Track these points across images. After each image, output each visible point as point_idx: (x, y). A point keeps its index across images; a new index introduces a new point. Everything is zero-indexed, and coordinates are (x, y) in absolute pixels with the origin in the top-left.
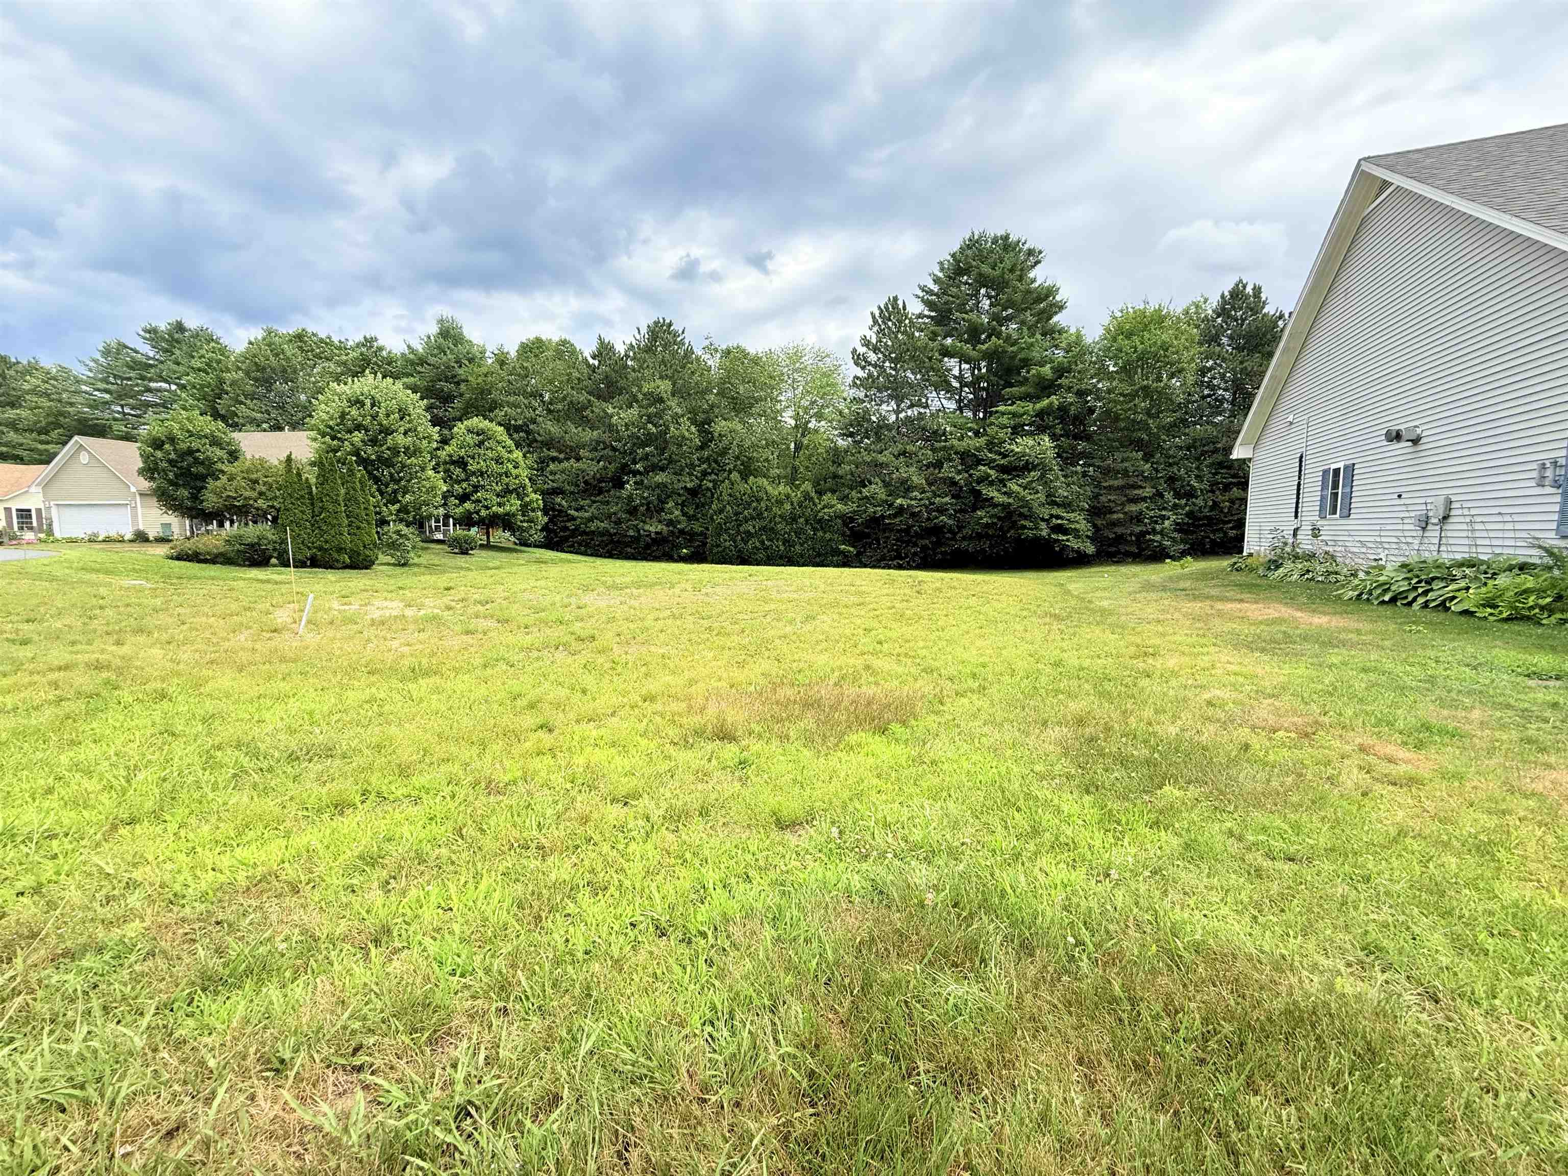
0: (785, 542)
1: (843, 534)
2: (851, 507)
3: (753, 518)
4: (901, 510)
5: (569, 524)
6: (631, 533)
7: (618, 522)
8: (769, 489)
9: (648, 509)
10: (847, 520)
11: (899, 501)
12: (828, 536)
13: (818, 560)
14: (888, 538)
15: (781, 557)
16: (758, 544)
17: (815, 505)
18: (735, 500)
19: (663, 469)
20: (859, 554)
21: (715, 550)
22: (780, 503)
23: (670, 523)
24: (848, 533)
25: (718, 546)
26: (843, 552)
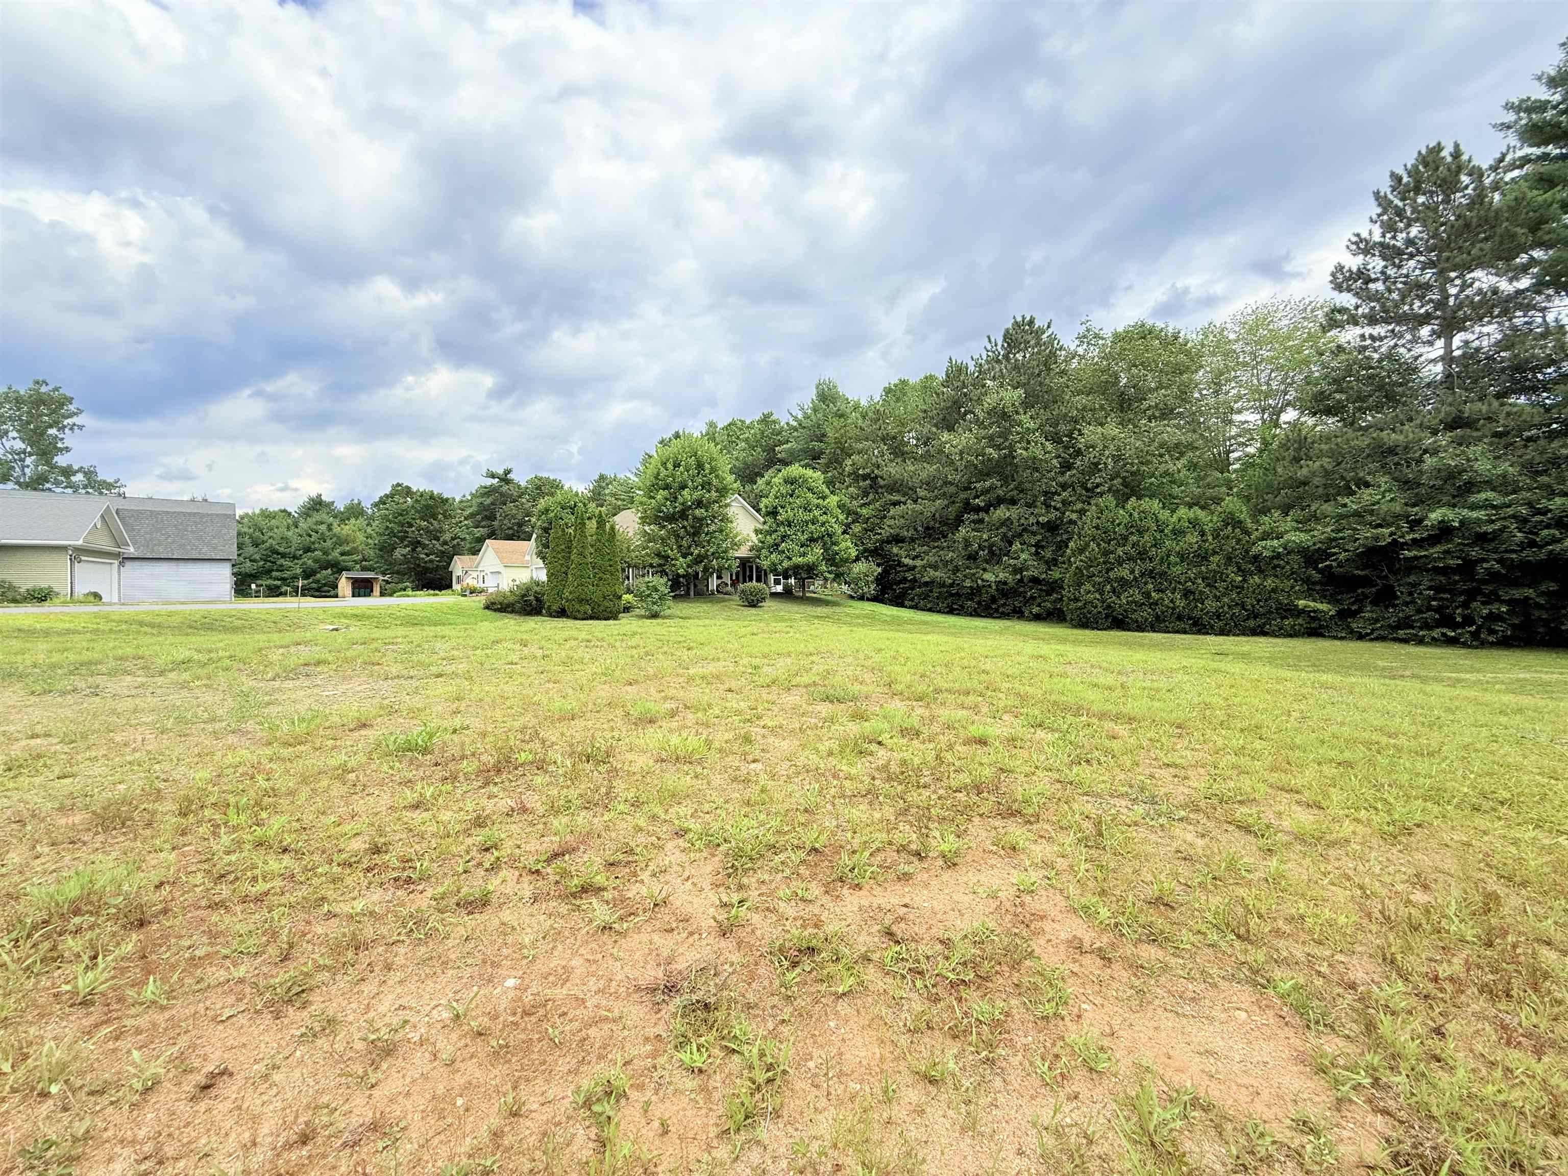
0: (1187, 593)
1: (1307, 581)
2: (1322, 532)
3: (1130, 559)
4: (1444, 532)
5: (907, 575)
6: (968, 583)
7: (956, 569)
8: (1164, 515)
9: (992, 553)
10: (1311, 557)
11: (1435, 516)
12: (1269, 583)
13: (1251, 623)
14: (1415, 585)
15: (1180, 618)
16: (1138, 597)
17: (1247, 533)
18: (1105, 535)
19: (1013, 502)
20: (1343, 615)
21: (1073, 605)
22: (1178, 533)
23: (1016, 570)
24: (1317, 576)
25: (1077, 600)
26: (1301, 612)
